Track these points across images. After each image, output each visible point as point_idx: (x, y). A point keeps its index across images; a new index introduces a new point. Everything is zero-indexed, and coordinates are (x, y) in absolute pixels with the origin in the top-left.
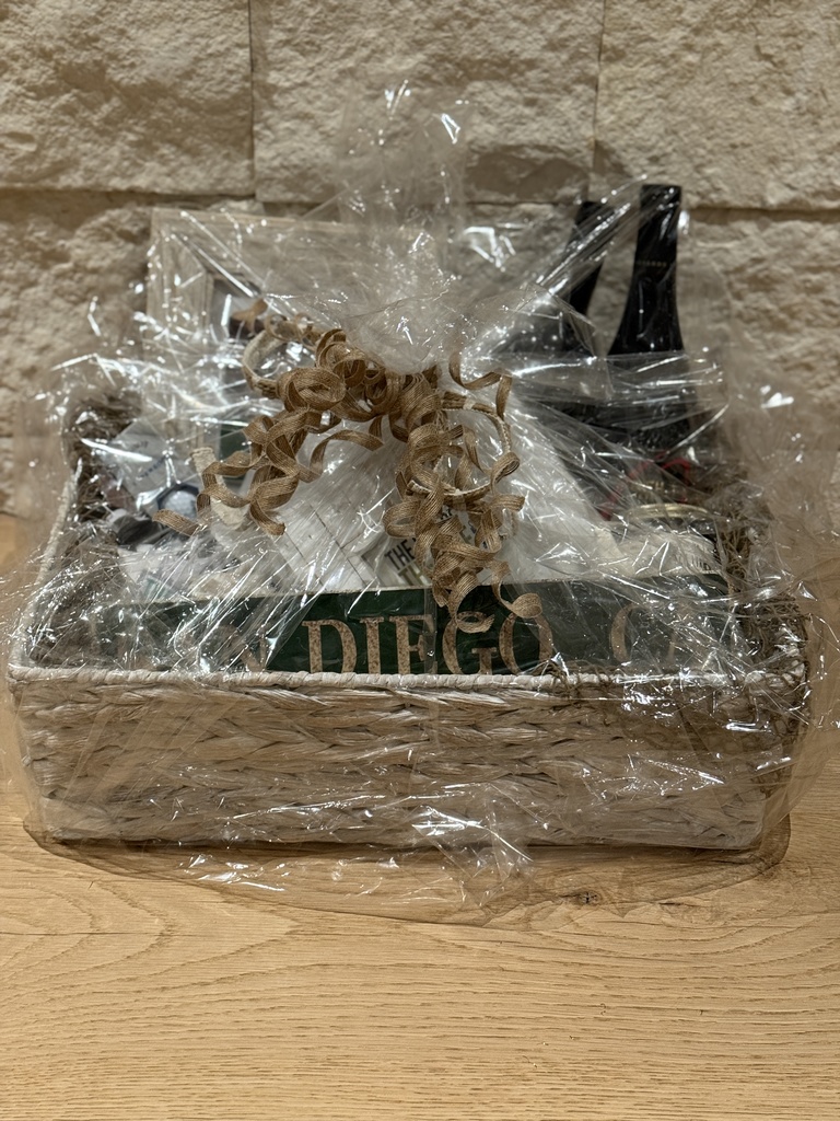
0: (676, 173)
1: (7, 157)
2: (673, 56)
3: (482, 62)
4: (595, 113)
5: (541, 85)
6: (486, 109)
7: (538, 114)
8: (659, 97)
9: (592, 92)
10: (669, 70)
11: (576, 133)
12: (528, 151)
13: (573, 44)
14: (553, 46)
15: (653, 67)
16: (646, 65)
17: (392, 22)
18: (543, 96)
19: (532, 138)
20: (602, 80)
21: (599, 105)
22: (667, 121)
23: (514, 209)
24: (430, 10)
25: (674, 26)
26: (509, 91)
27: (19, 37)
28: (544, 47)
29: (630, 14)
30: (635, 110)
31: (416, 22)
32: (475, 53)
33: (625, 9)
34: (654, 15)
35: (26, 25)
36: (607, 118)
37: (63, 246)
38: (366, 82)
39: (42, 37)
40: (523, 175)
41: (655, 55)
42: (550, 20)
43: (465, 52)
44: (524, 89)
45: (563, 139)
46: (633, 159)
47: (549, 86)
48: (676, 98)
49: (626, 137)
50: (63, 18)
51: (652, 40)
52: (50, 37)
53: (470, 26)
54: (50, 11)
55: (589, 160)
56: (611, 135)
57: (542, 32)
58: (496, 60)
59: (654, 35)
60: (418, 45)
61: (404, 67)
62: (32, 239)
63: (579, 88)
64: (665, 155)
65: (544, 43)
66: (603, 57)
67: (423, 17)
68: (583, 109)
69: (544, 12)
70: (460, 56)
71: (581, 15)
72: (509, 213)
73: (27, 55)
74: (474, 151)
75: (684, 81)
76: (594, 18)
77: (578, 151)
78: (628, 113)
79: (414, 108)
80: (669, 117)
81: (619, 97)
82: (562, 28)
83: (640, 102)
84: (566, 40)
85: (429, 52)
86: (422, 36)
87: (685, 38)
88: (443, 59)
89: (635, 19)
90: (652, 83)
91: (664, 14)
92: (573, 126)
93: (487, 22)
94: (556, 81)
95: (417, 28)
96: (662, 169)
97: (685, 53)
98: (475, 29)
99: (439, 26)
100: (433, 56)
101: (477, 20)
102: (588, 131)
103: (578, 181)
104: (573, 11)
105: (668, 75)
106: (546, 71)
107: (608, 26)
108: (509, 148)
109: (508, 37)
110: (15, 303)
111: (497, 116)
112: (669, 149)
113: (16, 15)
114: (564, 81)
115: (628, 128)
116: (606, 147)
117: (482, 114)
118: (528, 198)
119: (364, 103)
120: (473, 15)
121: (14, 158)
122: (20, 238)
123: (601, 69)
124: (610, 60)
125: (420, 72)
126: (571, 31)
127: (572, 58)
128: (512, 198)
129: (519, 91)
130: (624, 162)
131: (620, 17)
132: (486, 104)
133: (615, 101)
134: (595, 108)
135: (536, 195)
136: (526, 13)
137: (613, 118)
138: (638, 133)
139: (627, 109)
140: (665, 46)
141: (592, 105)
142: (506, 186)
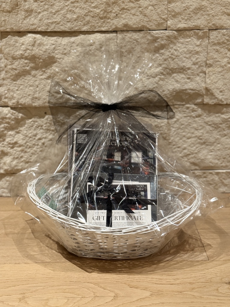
0: (227, 95)
1: (54, 98)
2: (225, 65)
3: (176, 69)
4: (205, 80)
5: (191, 74)
6: (177, 80)
7: (191, 81)
8: (222, 75)
9: (204, 75)
10: (224, 69)
11: (200, 85)
12: (188, 90)
13: (199, 63)
14: (194, 64)
15: (220, 68)
16: (218, 68)
17: (153, 60)
18: (192, 77)
19: (189, 87)
20: (207, 72)
21: (206, 78)
22: (224, 82)
23: (184, 106)
24: (163, 56)
25: (225, 58)
26: (183, 76)
27: (59, 67)
28: (192, 64)
29: (214, 55)
30: (216, 79)
31: (160, 59)
32: (174, 66)
33: (212, 54)
34: (220, 55)
35: (61, 64)
36: (208, 81)
37: (67, 121)
38: (147, 75)
39: (65, 67)
40: (187, 97)
41: (220, 65)
42: (194, 58)
43: (172, 66)
44: (187, 75)
45: (197, 87)
46: (215, 91)
47: (193, 74)
48: (226, 76)
49: (214, 86)
50: (71, 62)
51: (220, 61)
52: (67, 67)
53: (173, 60)
54: (67, 60)
55: (204, 92)
56: (210, 85)
57: (192, 61)
58: (180, 68)
59: (220, 60)
60: (160, 65)
61: (156, 71)
62: (59, 119)
63: (201, 74)
64: (224, 90)
65: (192, 63)
66: (207, 66)
67: (161, 58)
68: (202, 79)
69: (192, 55)
70: (171, 67)
71: (201, 56)
72: (182, 107)
73: (61, 72)
74: (174, 91)
75: (228, 71)
76: (205, 57)
77: (201, 90)
78: (214, 80)
79: (159, 81)
80: (224, 81)
81: (211, 76)
82: (197, 59)
83: (217, 77)
84: (198, 62)
85: (163, 67)
86: (161, 63)
87: (228, 61)
88: (166, 68)
89: (215, 56)
90: (220, 72)
91: (222, 55)
92: (200, 84)
93: (177, 58)
94: (195, 73)
95: (160, 61)
96: (223, 94)
97: (228, 64)
98: (174, 61)
99: (165, 60)
100: (164, 68)
101: (175, 58)
102: (203, 85)
103: (201, 98)
104: (199, 55)
105: (224, 70)
106: (192, 70)
107: (208, 58)
108: (184, 90)
109: (183, 62)
110: (53, 137)
111: (180, 82)
112: (225, 89)
113: (59, 62)
114: (197, 73)
115: (214, 84)
116: (208, 89)
117: (176, 82)
118: (188, 103)
119: (146, 80)
120: (174, 57)
121: (56, 98)
122: (56, 119)
123: (206, 69)
124: (209, 67)
125: (161, 72)
126: (199, 60)
127: (199, 67)
128: (184, 103)
129: (186, 76)
130: (213, 92)
131: (211, 56)
132: (177, 79)
133: (211, 77)
134: (205, 79)
135: (190, 102)
136: (187, 56)
137: (210, 81)
138: (217, 85)
139: (214, 79)
140: (223, 63)
141: (204, 78)
142: (182, 100)
